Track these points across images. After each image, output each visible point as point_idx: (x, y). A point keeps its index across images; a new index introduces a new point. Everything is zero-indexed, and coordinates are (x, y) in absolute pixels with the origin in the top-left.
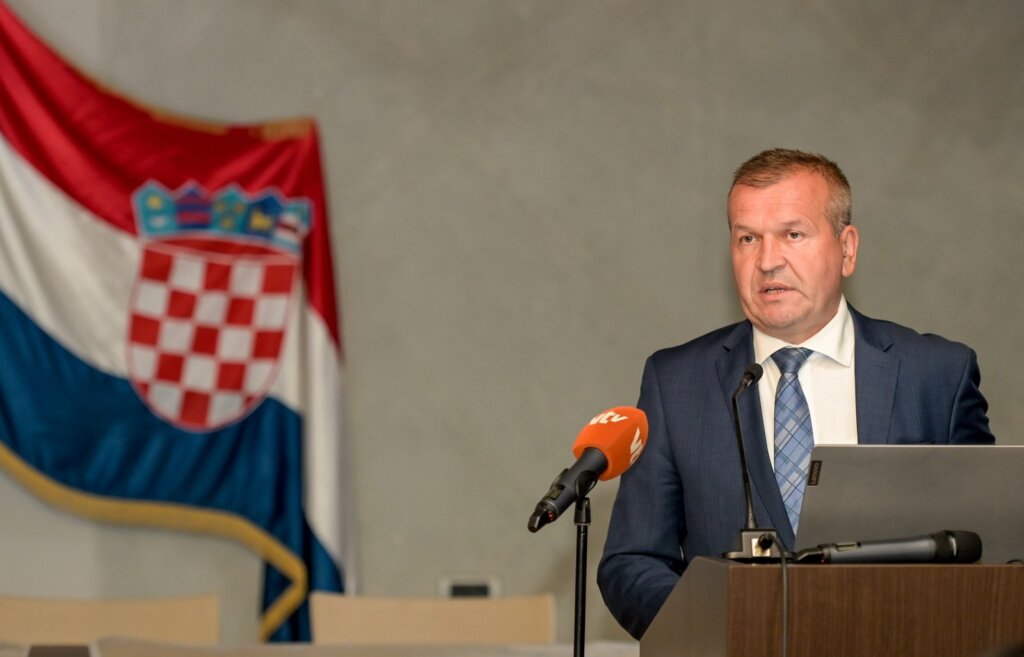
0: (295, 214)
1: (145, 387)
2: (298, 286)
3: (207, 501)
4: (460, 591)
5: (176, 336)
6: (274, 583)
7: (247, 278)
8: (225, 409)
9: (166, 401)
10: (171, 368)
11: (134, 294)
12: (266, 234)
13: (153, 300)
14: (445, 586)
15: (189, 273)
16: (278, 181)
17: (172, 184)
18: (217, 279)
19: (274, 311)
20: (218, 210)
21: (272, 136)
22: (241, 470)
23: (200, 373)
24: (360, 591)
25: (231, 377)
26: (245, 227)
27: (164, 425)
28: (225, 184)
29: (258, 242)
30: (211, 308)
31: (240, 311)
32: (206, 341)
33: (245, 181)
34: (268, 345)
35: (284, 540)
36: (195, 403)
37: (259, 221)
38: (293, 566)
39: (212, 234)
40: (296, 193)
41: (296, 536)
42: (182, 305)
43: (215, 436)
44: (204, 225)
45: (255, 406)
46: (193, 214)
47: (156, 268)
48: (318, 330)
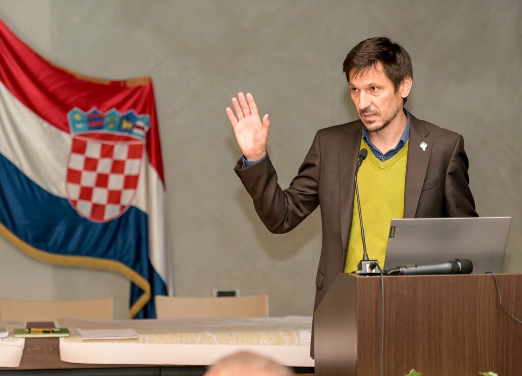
0: (143, 121)
1: (75, 202)
2: (144, 155)
3: (104, 255)
4: (221, 294)
5: (89, 179)
6: (136, 292)
7: (121, 151)
8: (112, 212)
9: (84, 209)
10: (86, 194)
11: (69, 160)
12: (130, 131)
13: (78, 162)
14: (215, 292)
15: (94, 149)
16: (134, 106)
17: (85, 109)
18: (107, 152)
19: (134, 167)
20: (107, 119)
21: (131, 85)
22: (120, 240)
23: (100, 196)
24: (175, 295)
25: (115, 197)
26: (120, 128)
27: (84, 220)
28: (110, 108)
29: (126, 134)
30: (104, 166)
31: (118, 167)
32: (102, 181)
33: (119, 106)
34: (131, 182)
35: (140, 272)
36: (98, 209)
37: (126, 125)
38: (144, 284)
39: (104, 131)
40: (143, 112)
41: (145, 270)
42: (91, 164)
43: (107, 225)
44: (101, 127)
45: (125, 210)
46: (95, 122)
47: (79, 147)
48: (154, 174)
